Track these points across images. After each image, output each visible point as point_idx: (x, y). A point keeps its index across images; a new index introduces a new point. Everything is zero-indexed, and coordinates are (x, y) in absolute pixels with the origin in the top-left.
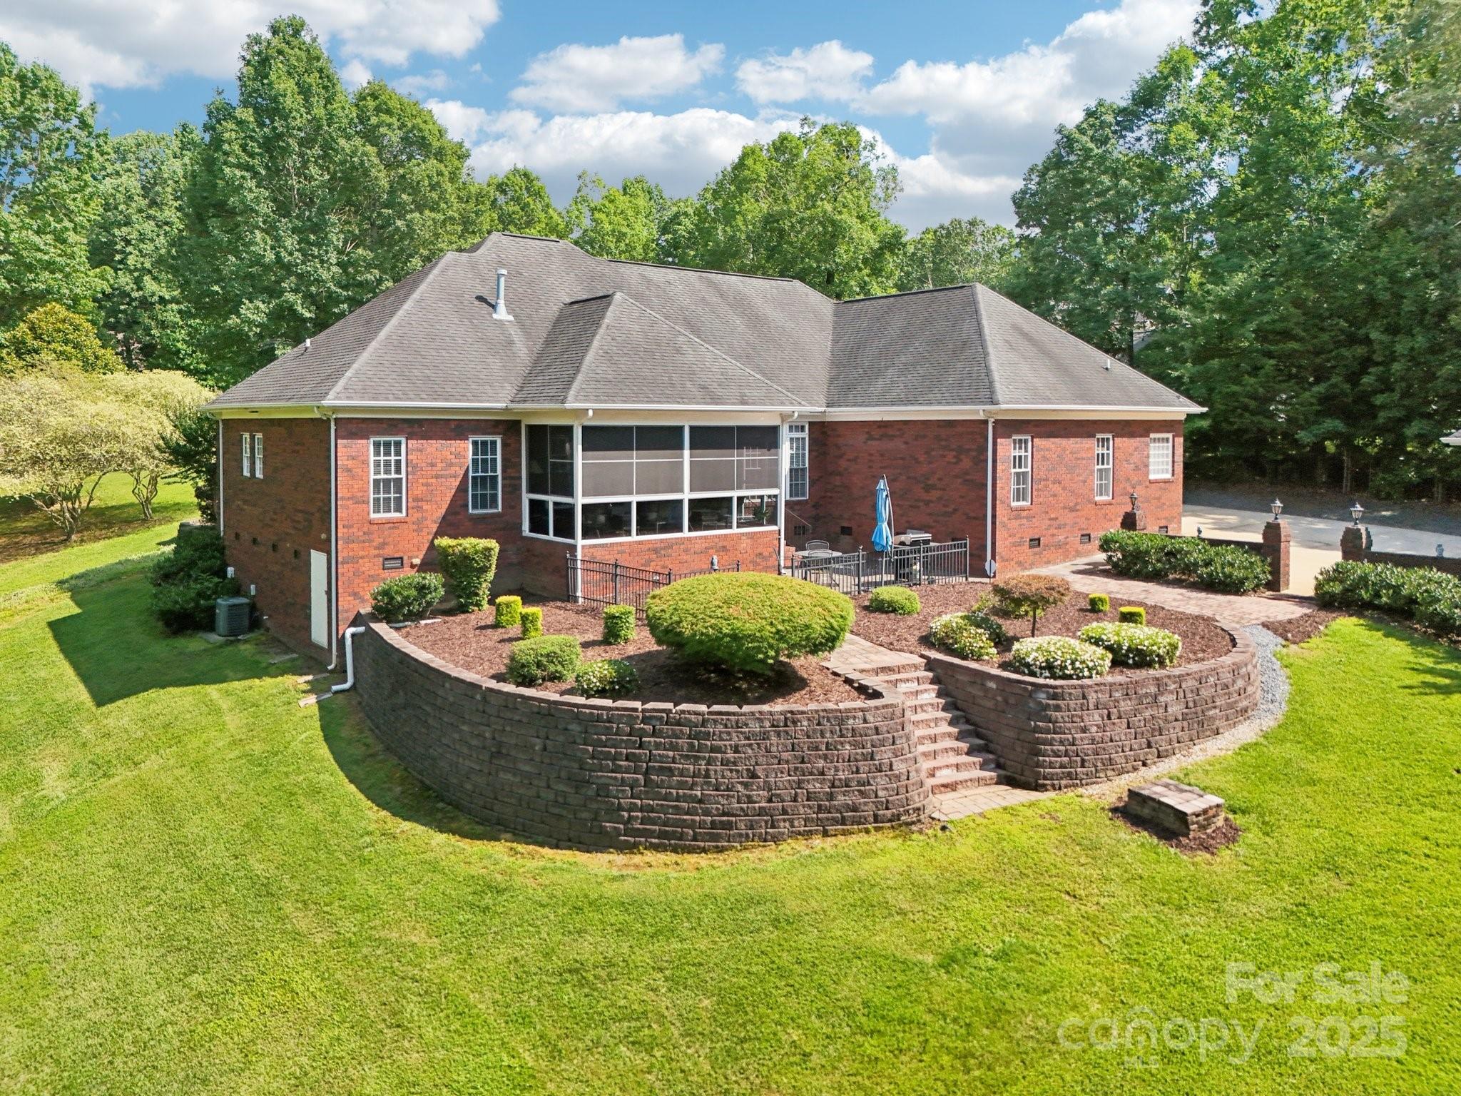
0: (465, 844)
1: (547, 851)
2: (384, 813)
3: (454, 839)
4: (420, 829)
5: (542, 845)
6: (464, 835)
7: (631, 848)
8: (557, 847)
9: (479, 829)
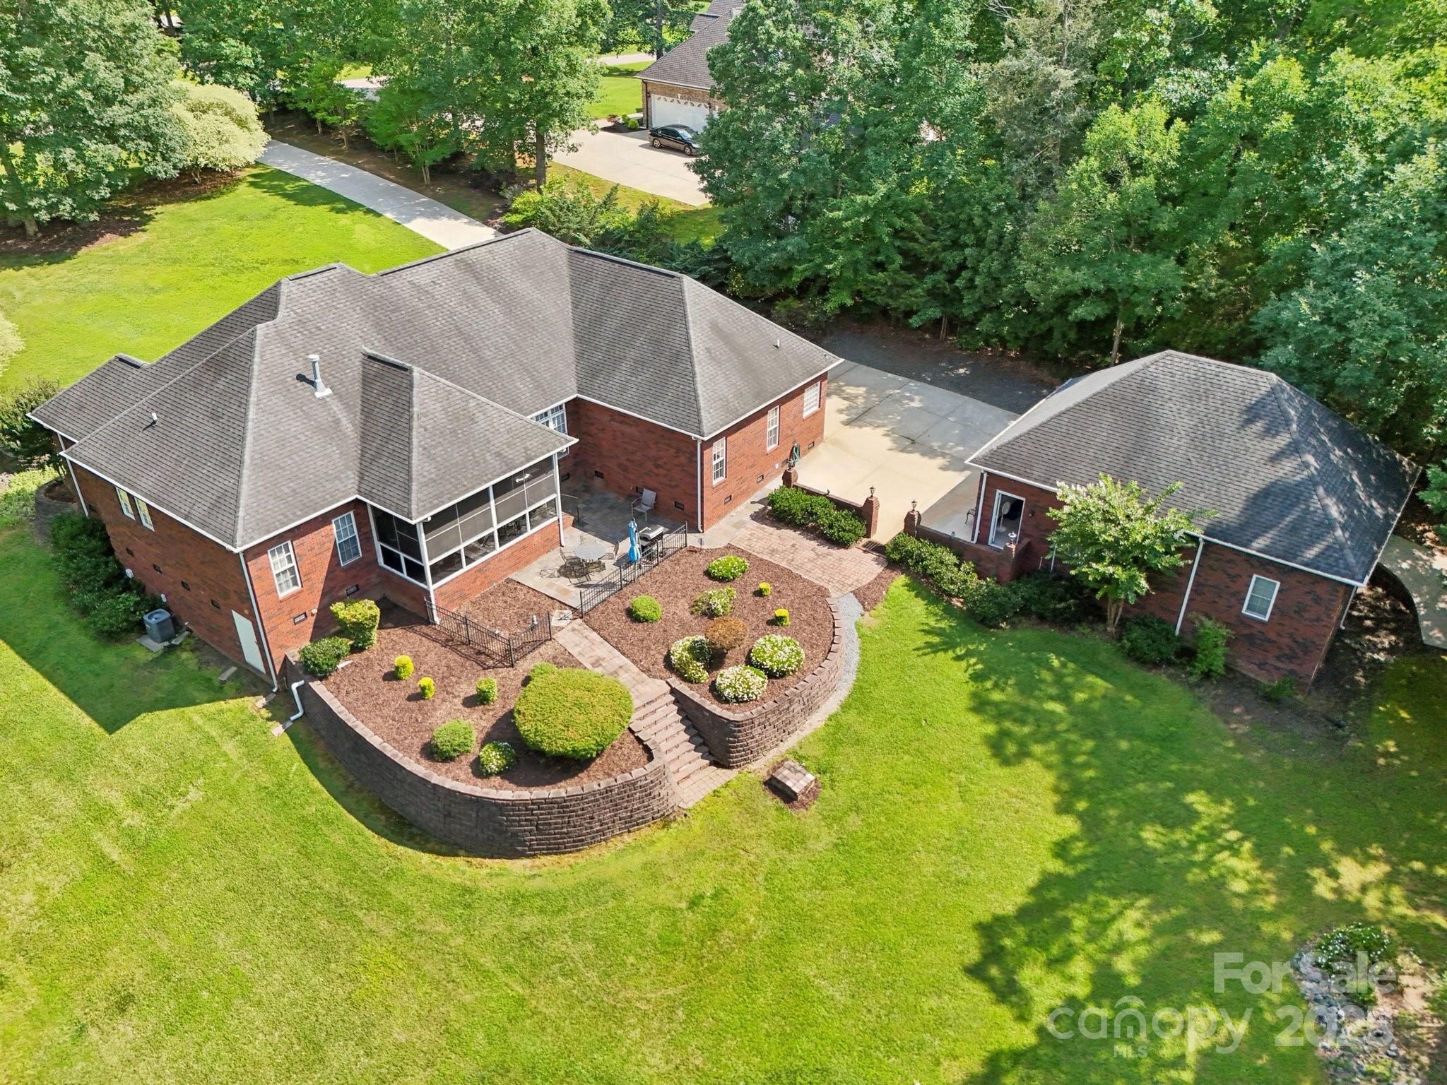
0: (440, 860)
1: (487, 861)
2: (383, 840)
3: (433, 857)
4: (410, 851)
5: (484, 857)
6: (439, 853)
7: (534, 856)
8: (492, 857)
9: (444, 848)
